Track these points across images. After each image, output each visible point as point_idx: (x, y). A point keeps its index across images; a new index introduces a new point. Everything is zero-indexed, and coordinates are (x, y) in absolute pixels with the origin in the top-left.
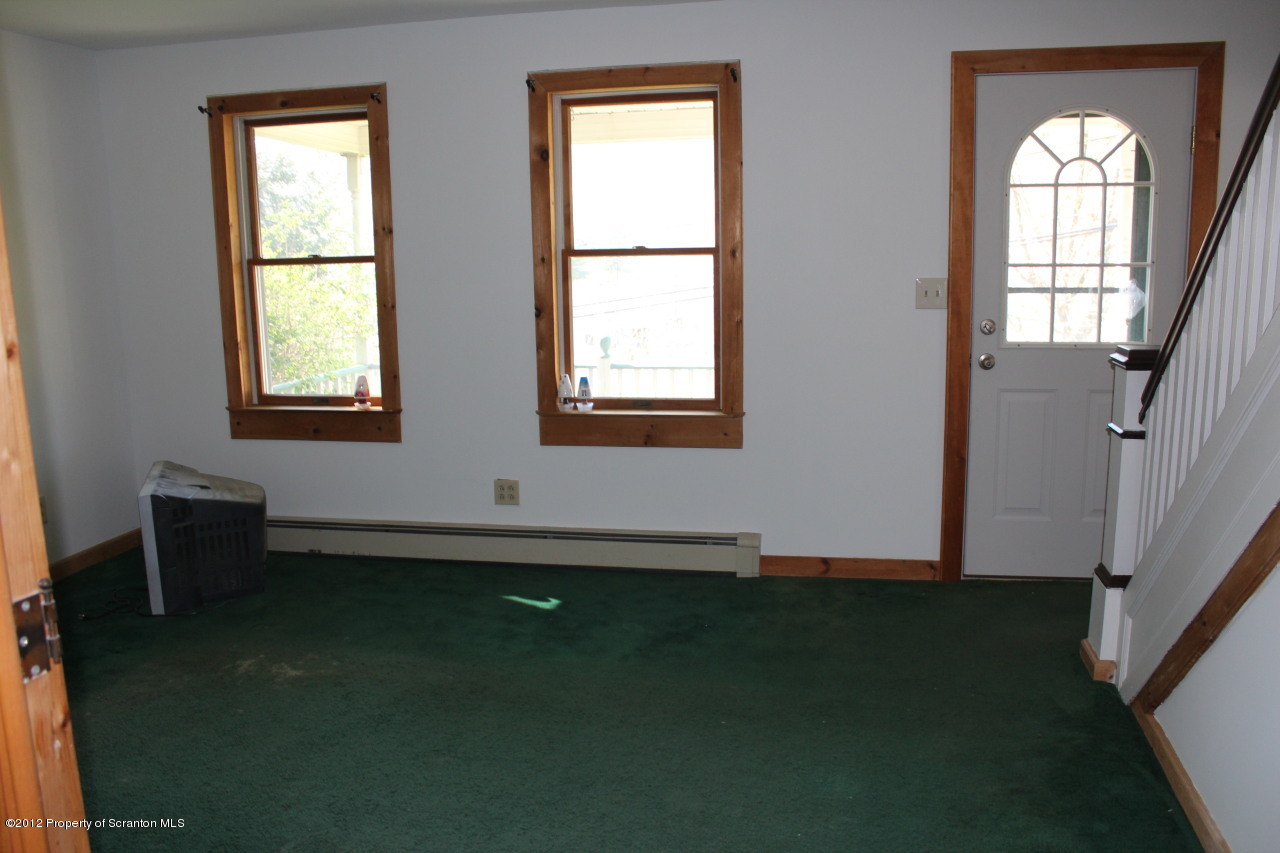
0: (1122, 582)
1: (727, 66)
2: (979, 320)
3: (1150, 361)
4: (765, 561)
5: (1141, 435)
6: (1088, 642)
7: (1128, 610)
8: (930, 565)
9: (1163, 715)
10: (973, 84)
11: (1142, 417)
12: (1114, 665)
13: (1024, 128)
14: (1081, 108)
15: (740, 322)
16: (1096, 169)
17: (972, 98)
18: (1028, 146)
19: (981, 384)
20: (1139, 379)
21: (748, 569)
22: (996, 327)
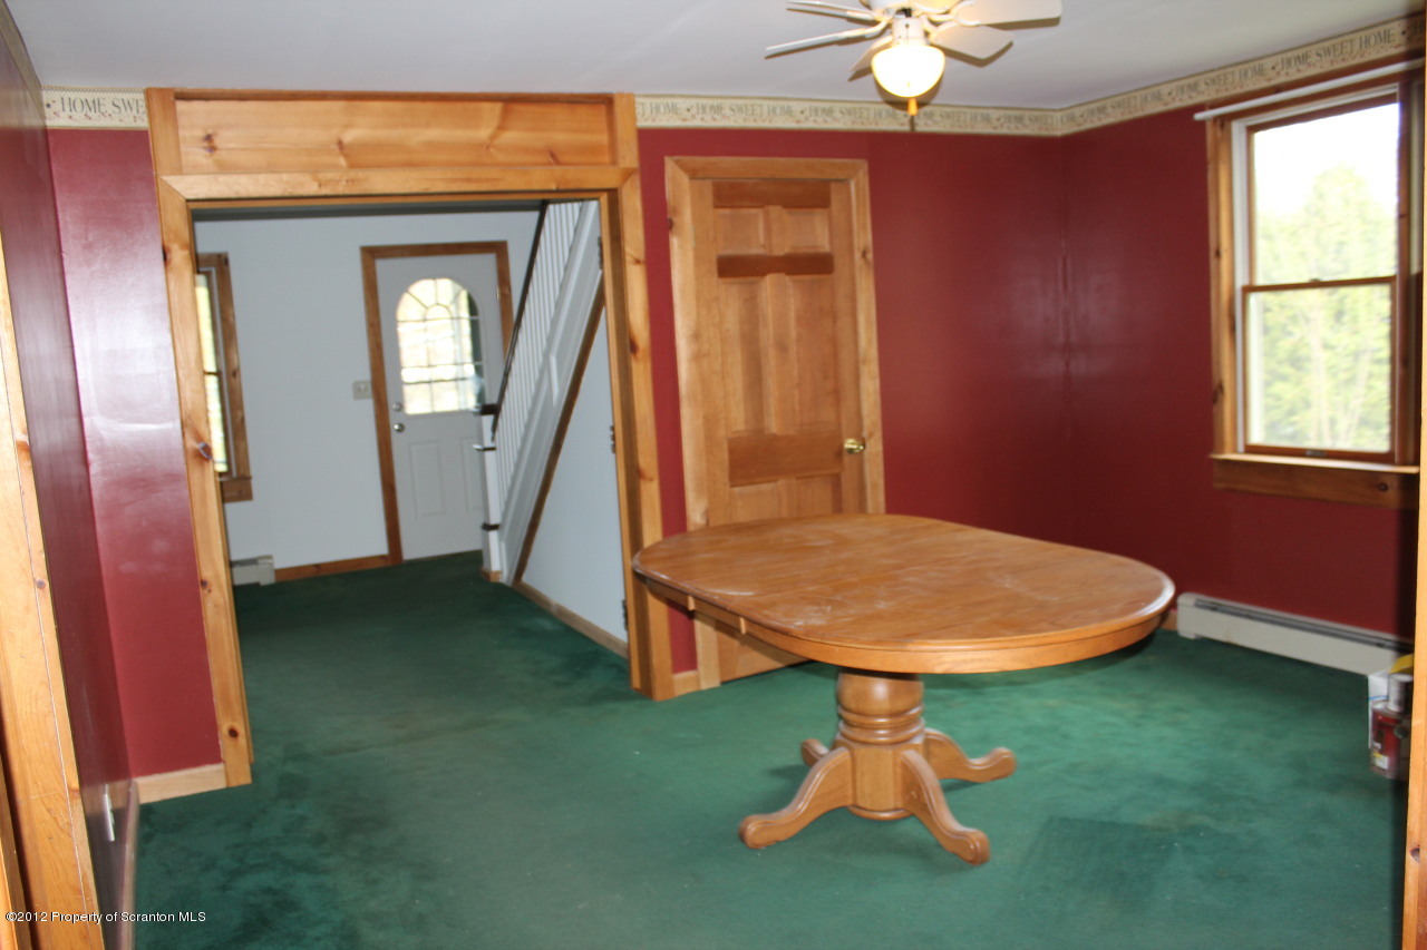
0: (495, 527)
1: (219, 256)
2: (393, 406)
3: (490, 409)
4: (278, 572)
5: (493, 449)
6: (485, 566)
7: (500, 539)
8: (382, 557)
9: (526, 578)
10: (373, 265)
11: (493, 439)
12: (498, 573)
13: (404, 287)
14: (434, 275)
15: (243, 419)
16: (445, 310)
17: (374, 273)
18: (406, 299)
19: (398, 443)
20: (488, 420)
21: (267, 579)
22: (401, 407)
